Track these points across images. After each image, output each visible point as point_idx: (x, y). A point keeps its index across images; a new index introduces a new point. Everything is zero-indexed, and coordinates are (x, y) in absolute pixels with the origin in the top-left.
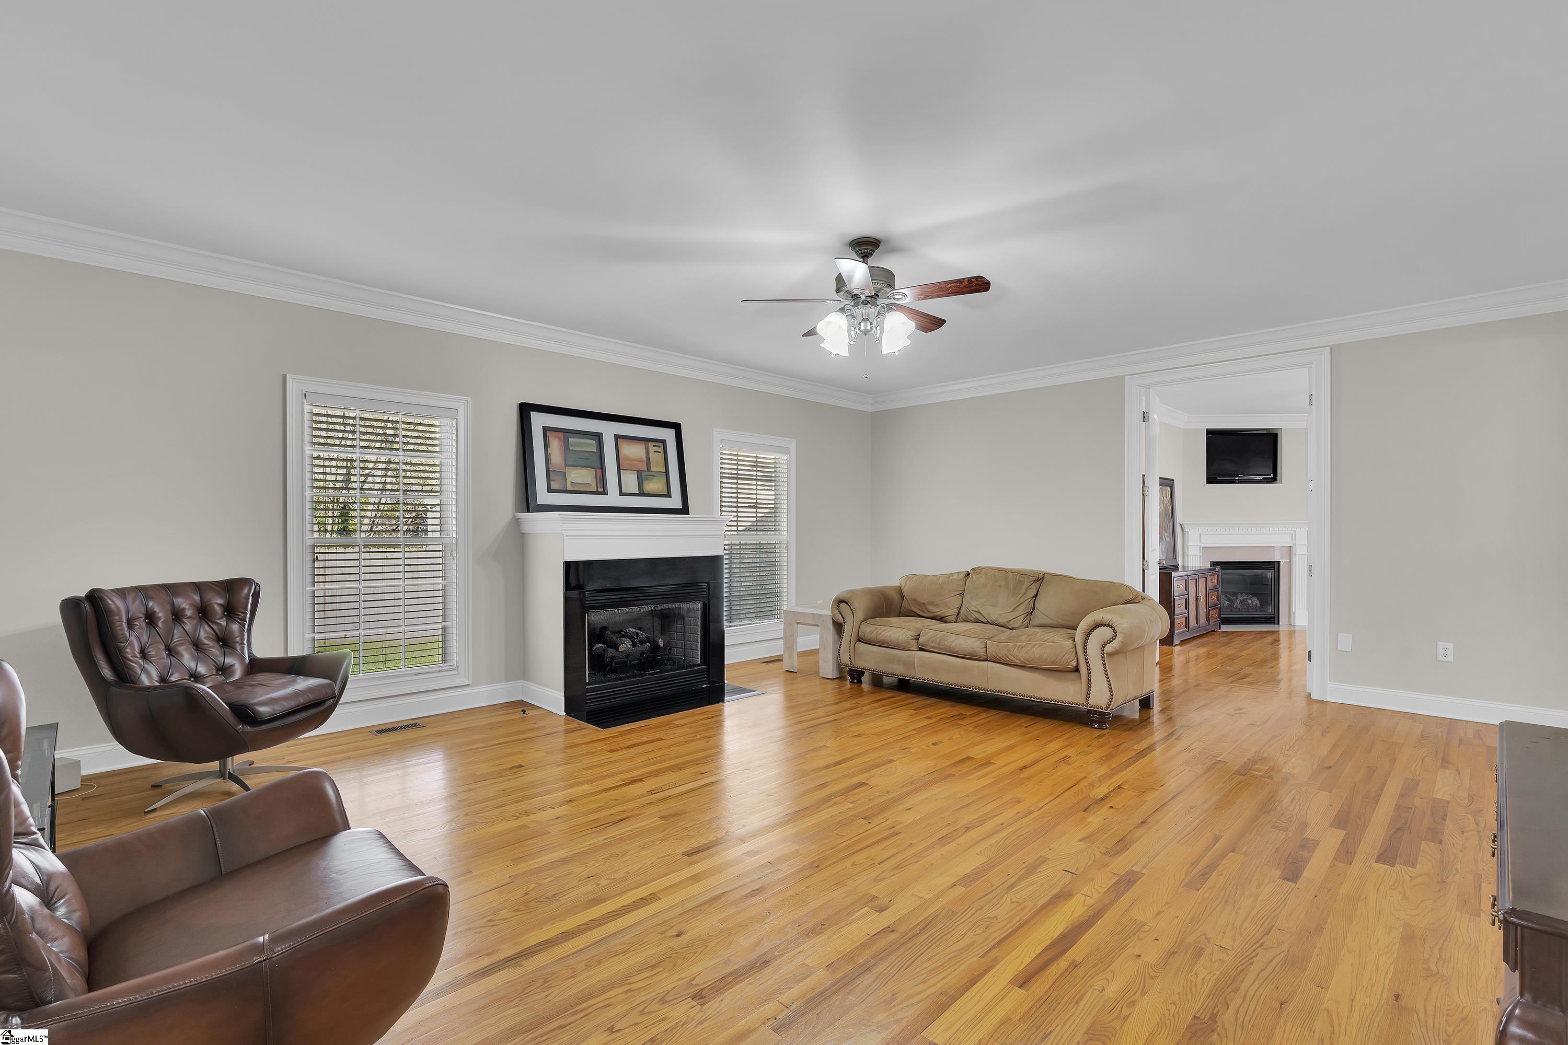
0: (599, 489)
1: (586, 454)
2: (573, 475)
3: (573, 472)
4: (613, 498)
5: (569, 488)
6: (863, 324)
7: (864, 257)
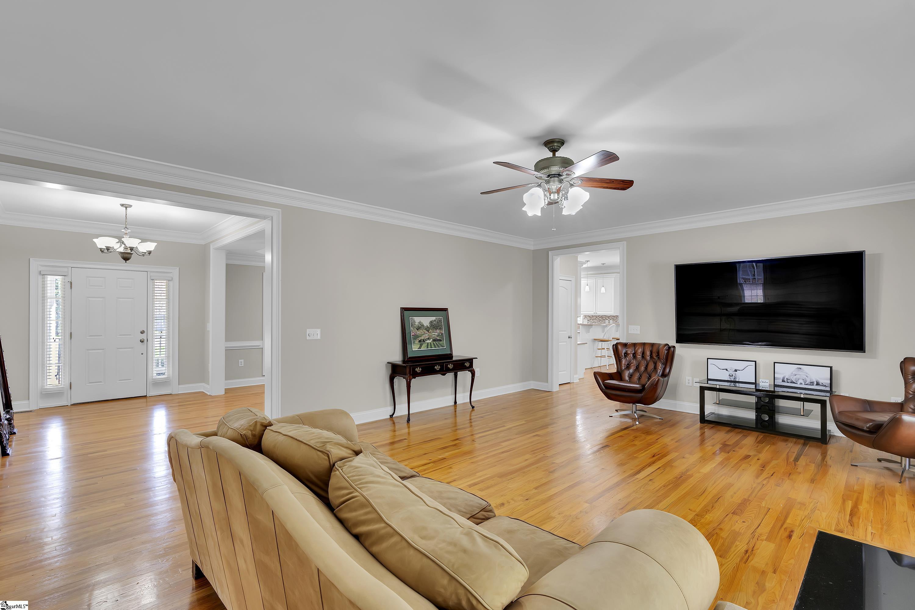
6: (552, 195)
7: (554, 151)
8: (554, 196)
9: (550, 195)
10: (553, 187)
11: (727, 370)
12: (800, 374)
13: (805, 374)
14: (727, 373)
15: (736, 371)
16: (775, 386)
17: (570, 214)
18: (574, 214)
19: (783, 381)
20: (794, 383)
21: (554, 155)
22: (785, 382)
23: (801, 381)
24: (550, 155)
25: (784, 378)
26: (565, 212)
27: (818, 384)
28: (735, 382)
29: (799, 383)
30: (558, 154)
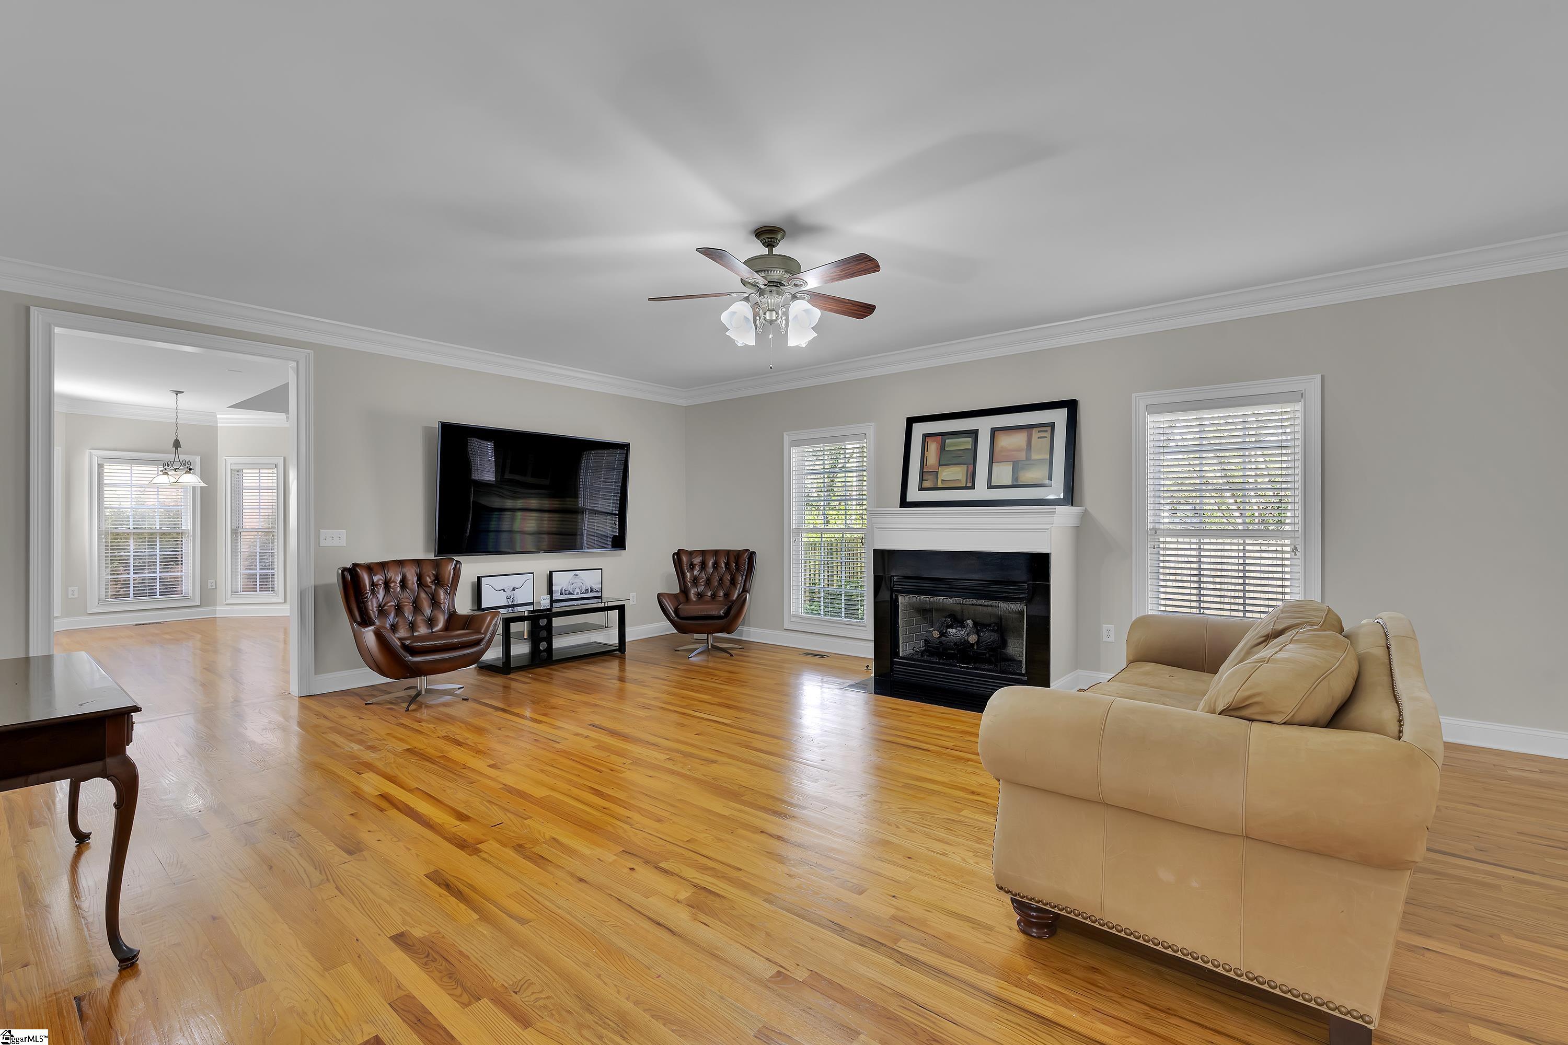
0: (968, 484)
1: (960, 452)
2: (944, 474)
3: (945, 471)
4: (981, 492)
5: (940, 485)
6: (768, 313)
7: (770, 245)
8: (771, 316)
9: (765, 314)
10: (769, 300)
11: (504, 590)
12: (577, 581)
13: (581, 581)
14: (504, 595)
15: (514, 590)
16: (552, 601)
17: (797, 346)
18: (804, 346)
19: (561, 594)
20: (571, 594)
21: (771, 251)
22: (563, 594)
23: (578, 590)
24: (765, 251)
25: (562, 590)
26: (792, 342)
27: (592, 591)
28: (513, 606)
29: (575, 593)
30: (776, 251)
